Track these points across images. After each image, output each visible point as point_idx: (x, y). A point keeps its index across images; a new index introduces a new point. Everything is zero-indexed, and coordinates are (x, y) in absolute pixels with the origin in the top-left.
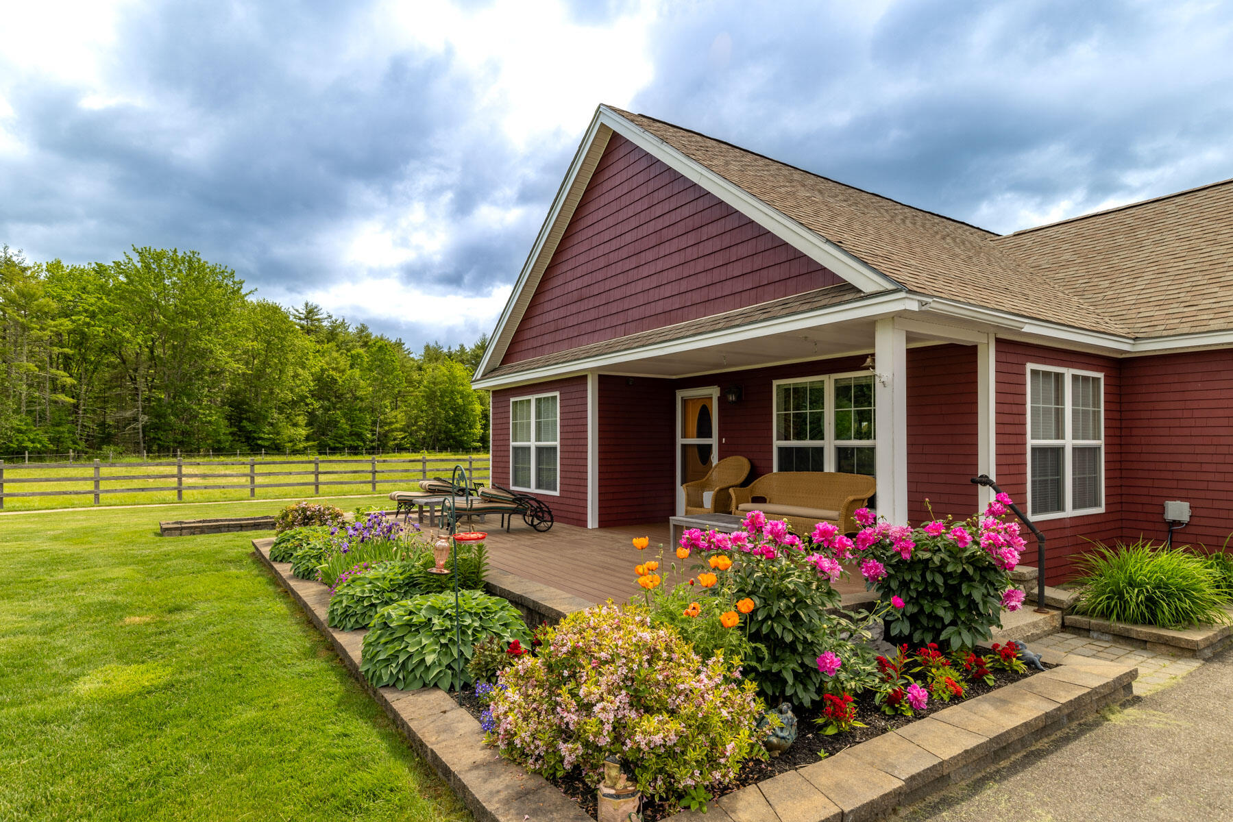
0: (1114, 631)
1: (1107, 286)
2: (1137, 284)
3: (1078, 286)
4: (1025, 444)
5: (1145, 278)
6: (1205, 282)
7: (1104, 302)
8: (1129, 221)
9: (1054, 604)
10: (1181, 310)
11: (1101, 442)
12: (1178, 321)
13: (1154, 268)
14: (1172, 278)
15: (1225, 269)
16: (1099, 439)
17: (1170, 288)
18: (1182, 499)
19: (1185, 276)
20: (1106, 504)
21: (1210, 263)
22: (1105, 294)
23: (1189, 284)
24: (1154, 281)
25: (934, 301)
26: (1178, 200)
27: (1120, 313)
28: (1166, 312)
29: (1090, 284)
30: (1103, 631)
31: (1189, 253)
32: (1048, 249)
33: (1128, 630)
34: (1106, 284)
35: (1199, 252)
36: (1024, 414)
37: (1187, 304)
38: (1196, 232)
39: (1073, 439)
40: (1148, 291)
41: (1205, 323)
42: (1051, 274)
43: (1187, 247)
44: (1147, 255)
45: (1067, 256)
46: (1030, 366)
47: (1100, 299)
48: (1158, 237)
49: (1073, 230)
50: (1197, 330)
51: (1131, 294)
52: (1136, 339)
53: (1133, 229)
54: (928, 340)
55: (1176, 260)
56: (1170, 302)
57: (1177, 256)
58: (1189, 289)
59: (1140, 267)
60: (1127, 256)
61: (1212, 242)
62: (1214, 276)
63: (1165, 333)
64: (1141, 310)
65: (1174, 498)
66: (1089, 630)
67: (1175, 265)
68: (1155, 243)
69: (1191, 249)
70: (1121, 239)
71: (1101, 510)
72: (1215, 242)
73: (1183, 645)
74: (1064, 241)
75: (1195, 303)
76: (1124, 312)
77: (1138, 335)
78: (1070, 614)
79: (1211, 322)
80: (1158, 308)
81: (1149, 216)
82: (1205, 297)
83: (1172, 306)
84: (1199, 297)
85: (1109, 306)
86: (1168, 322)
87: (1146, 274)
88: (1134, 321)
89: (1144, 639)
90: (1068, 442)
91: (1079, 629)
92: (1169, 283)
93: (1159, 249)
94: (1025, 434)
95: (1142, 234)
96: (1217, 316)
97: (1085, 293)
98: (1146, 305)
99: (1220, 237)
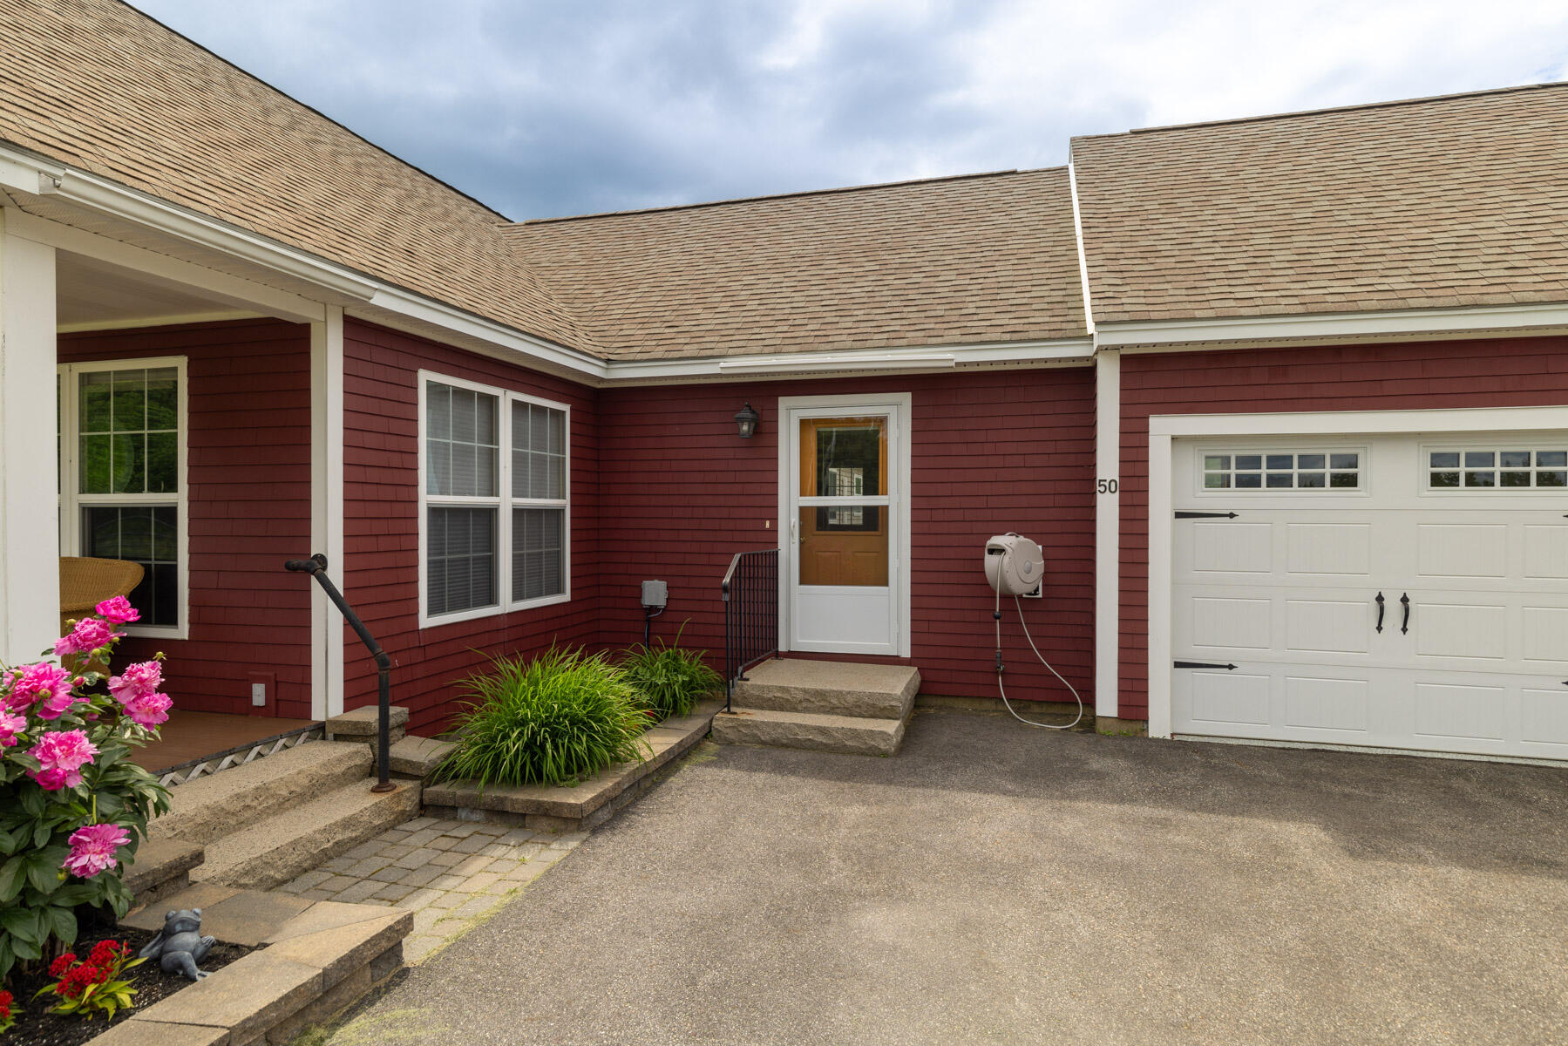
0: (484, 804)
1: (600, 295)
2: (629, 296)
3: (570, 292)
4: (416, 502)
5: (640, 290)
6: (691, 302)
7: (590, 313)
8: (644, 226)
9: (409, 771)
10: (661, 330)
11: (566, 503)
12: (654, 343)
13: (652, 280)
14: (664, 293)
15: (713, 290)
16: (564, 498)
17: (659, 304)
18: (660, 577)
19: (676, 293)
20: (572, 589)
21: (702, 281)
22: (595, 304)
23: (677, 302)
24: (646, 295)
25: (67, 174)
26: (694, 211)
27: (602, 328)
28: (647, 331)
29: (583, 292)
30: (473, 805)
31: (687, 269)
32: (554, 246)
33: (501, 800)
34: (600, 293)
35: (696, 268)
36: (415, 453)
37: (670, 324)
38: (699, 247)
39: (514, 496)
40: (638, 305)
41: (679, 347)
42: (547, 275)
43: (686, 261)
44: (649, 265)
45: (571, 256)
46: (425, 377)
47: (588, 309)
48: (664, 247)
49: (588, 228)
50: (671, 355)
51: (620, 307)
52: (608, 361)
53: (645, 235)
54: (237, 309)
55: (673, 274)
56: (653, 320)
57: (676, 270)
58: (675, 308)
59: (639, 277)
60: (631, 263)
61: (710, 259)
62: (702, 296)
63: (639, 357)
64: (624, 327)
65: (651, 577)
66: (454, 808)
67: (672, 279)
68: (661, 253)
69: (691, 265)
70: (630, 245)
71: (566, 597)
72: (713, 260)
73: (566, 813)
74: (575, 238)
75: (677, 324)
76: (606, 328)
77: (611, 357)
78: (428, 786)
79: (686, 347)
80: (640, 326)
81: (664, 223)
82: (689, 318)
83: (655, 325)
84: (682, 318)
85: (594, 319)
86: (646, 343)
87: (641, 286)
88: (613, 339)
89: (520, 811)
90: (506, 501)
91: (443, 807)
92: (659, 298)
93: (661, 260)
94: (416, 486)
95: (651, 241)
96: (693, 341)
97: (576, 301)
98: (630, 321)
99: (718, 255)
